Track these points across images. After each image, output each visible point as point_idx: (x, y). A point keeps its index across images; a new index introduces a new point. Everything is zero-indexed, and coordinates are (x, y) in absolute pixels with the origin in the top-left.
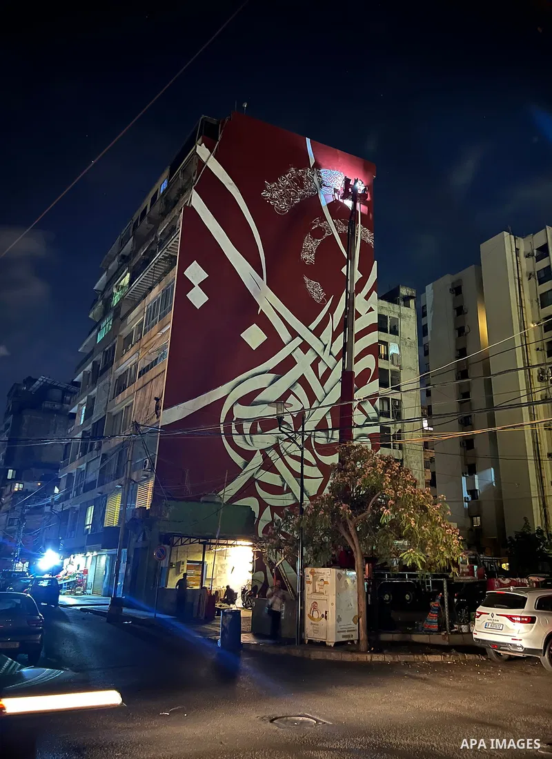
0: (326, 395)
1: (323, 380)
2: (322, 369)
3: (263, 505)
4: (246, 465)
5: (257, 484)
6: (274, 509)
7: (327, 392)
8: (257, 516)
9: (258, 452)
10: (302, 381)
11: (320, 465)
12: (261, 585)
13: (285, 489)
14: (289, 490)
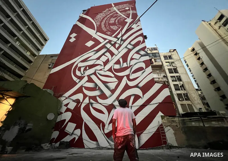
0: (119, 52)
1: (117, 49)
2: (117, 46)
3: (85, 96)
4: (79, 82)
5: (83, 88)
6: (90, 97)
7: (119, 51)
8: (81, 101)
9: (86, 76)
10: (109, 51)
11: (116, 77)
12: (78, 137)
13: (97, 88)
14: (100, 89)
